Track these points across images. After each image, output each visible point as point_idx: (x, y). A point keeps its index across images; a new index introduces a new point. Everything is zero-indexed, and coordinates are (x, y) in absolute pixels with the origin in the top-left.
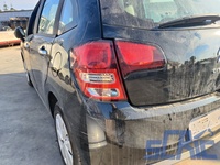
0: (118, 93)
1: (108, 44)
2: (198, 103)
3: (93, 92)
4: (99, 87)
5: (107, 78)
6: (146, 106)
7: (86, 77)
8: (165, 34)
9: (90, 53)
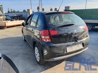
0: (50, 41)
2: (69, 43)
3: (45, 40)
5: (48, 37)
6: (56, 43)
7: (43, 37)
8: (60, 28)
9: (44, 32)
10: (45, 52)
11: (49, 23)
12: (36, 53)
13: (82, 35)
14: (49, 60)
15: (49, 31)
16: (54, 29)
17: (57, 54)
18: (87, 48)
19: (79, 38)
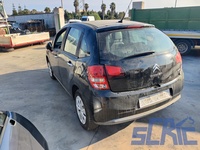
0: (106, 86)
1: (102, 67)
2: (143, 91)
3: (96, 86)
4: (98, 84)
5: (102, 80)
6: (118, 92)
7: (93, 80)
8: (126, 62)
9: (95, 70)
10: (97, 107)
11: (105, 52)
12: (78, 108)
13: (170, 73)
14: (106, 124)
15: (104, 68)
16: (114, 64)
17: (120, 111)
18: (179, 97)
19: (163, 79)
